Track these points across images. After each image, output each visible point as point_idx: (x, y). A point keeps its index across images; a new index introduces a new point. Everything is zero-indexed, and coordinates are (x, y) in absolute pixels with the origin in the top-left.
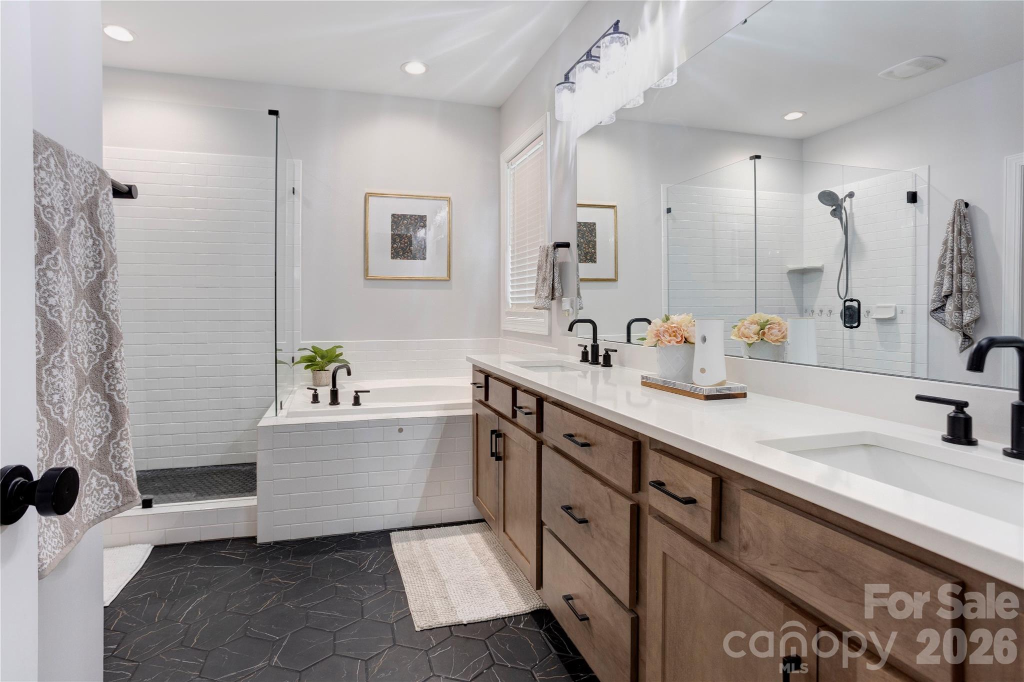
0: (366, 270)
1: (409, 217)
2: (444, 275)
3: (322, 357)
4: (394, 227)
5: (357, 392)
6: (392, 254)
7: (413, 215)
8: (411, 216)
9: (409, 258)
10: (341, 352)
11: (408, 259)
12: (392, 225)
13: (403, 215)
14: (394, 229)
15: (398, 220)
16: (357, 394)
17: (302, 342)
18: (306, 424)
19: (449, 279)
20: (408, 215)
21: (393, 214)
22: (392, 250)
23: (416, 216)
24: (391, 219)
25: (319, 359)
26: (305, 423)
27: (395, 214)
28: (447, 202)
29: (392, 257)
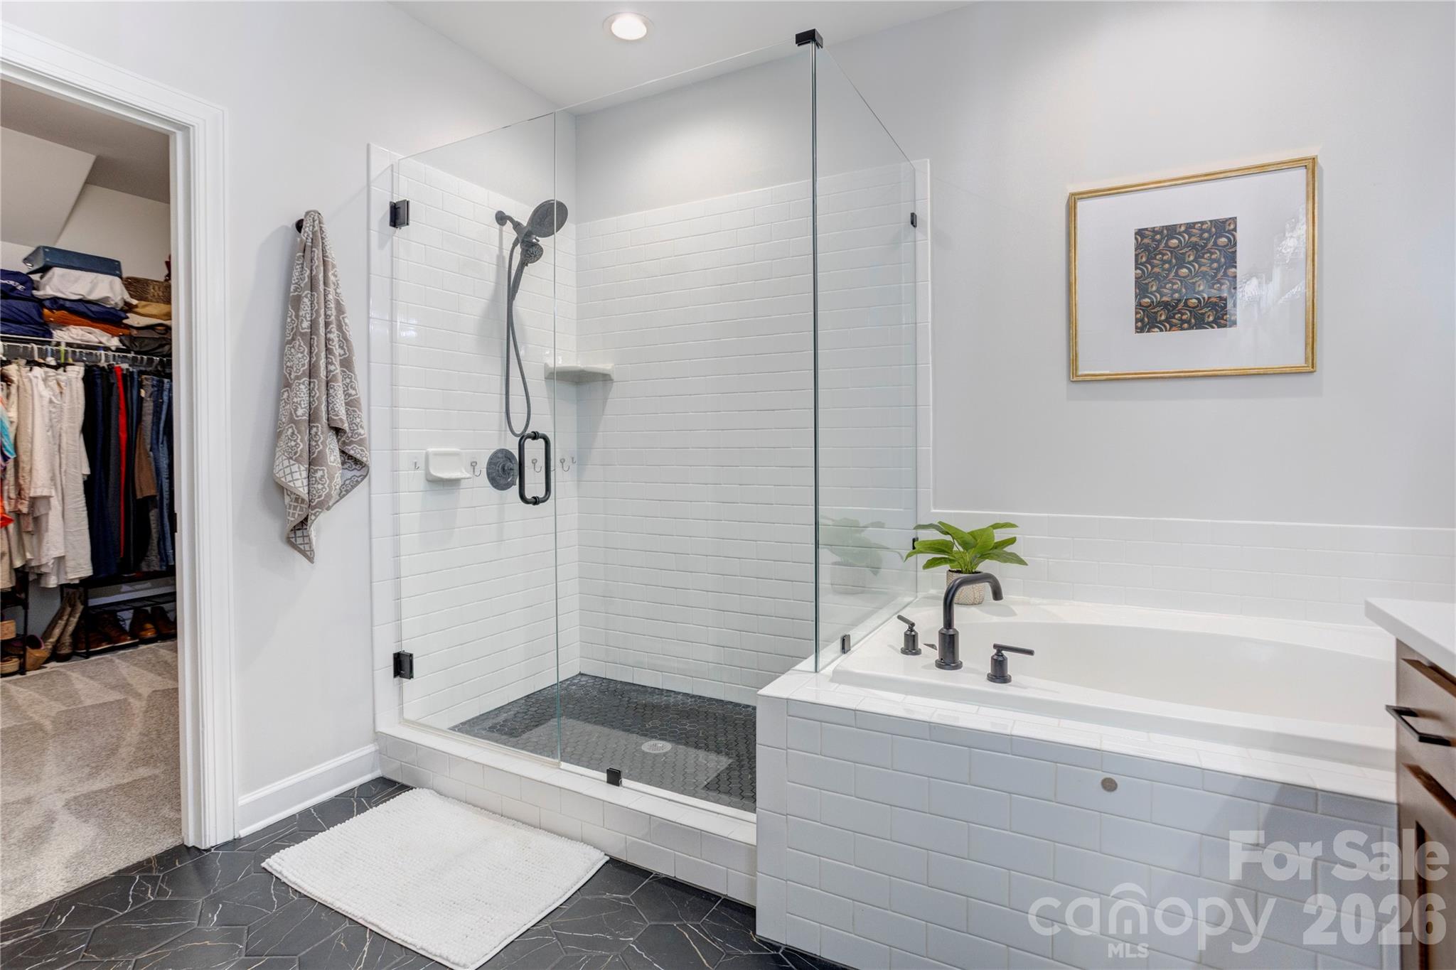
0: (1073, 361)
1: (1183, 229)
2: (1297, 358)
3: (965, 545)
4: (1144, 260)
5: (999, 648)
6: (1137, 320)
7: (1195, 223)
8: (1190, 226)
9: (1186, 326)
10: (1013, 536)
11: (1182, 329)
12: (1136, 256)
13: (1167, 228)
14: (1142, 264)
15: (1153, 240)
16: (999, 653)
17: (933, 511)
18: (855, 710)
19: (1311, 366)
20: (1181, 225)
21: (1140, 230)
22: (1137, 313)
23: (1203, 223)
24: (1133, 241)
25: (957, 548)
26: (853, 707)
27: (1146, 229)
28: (1303, 171)
29: (1137, 328)
